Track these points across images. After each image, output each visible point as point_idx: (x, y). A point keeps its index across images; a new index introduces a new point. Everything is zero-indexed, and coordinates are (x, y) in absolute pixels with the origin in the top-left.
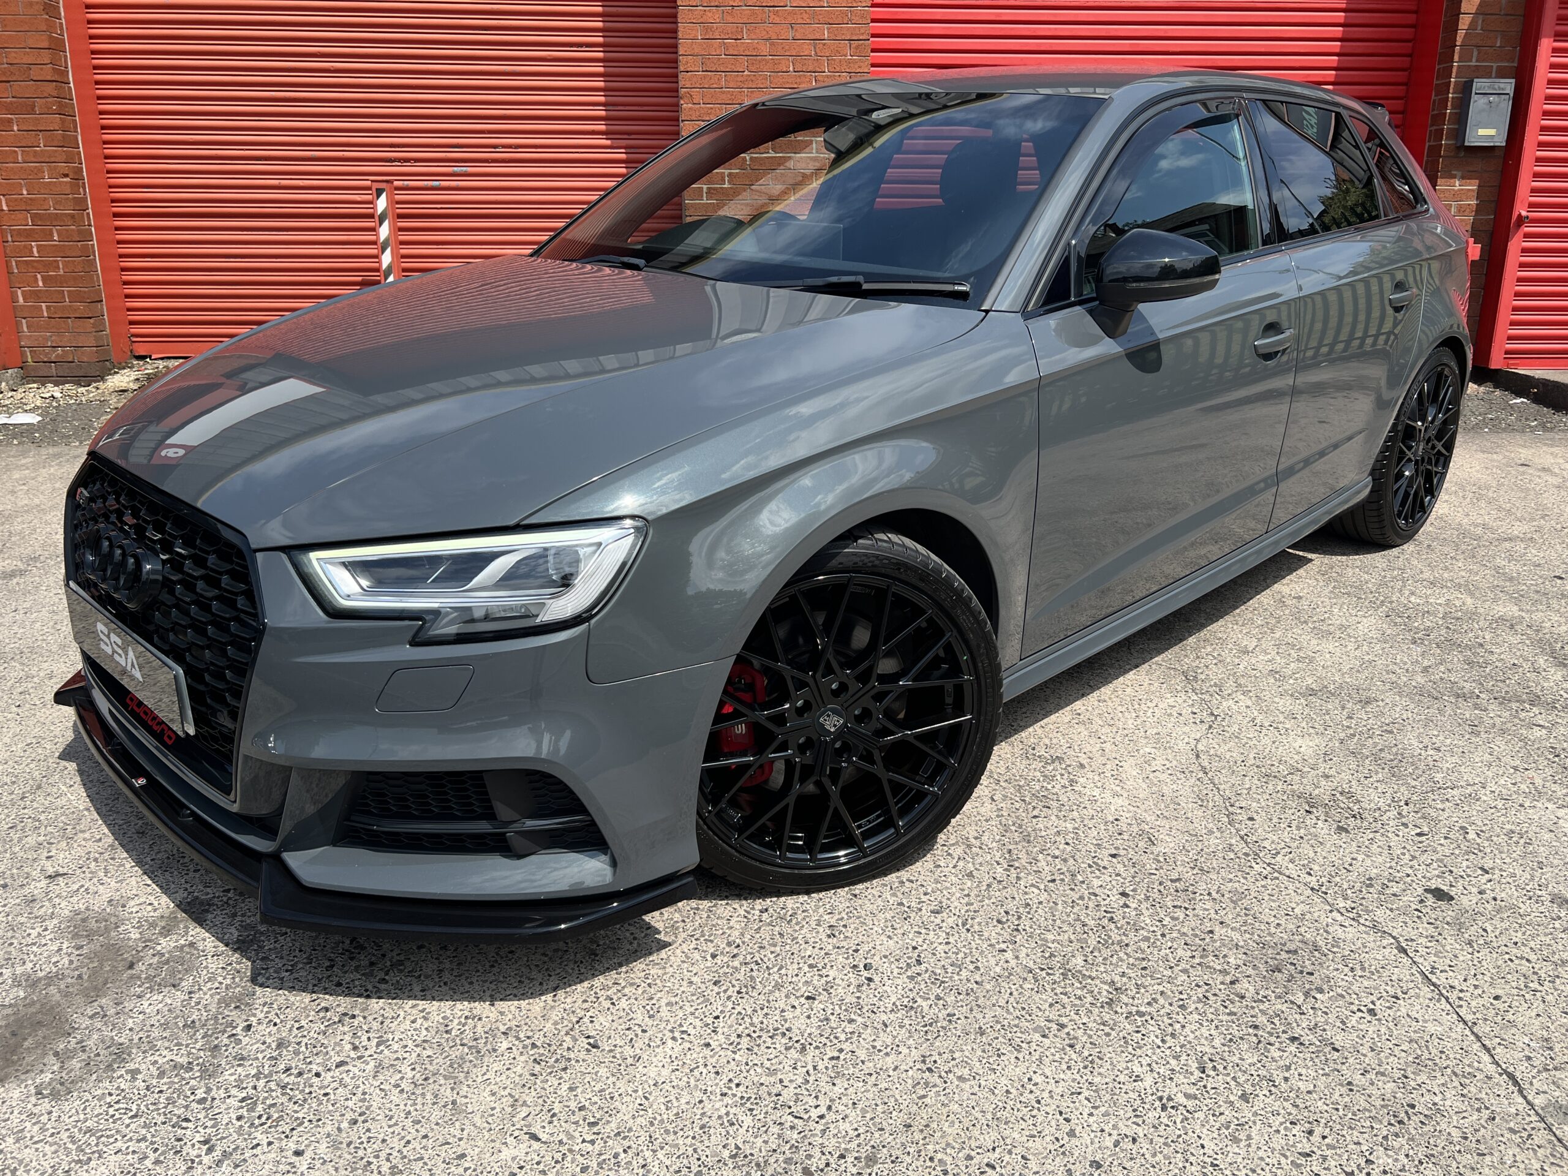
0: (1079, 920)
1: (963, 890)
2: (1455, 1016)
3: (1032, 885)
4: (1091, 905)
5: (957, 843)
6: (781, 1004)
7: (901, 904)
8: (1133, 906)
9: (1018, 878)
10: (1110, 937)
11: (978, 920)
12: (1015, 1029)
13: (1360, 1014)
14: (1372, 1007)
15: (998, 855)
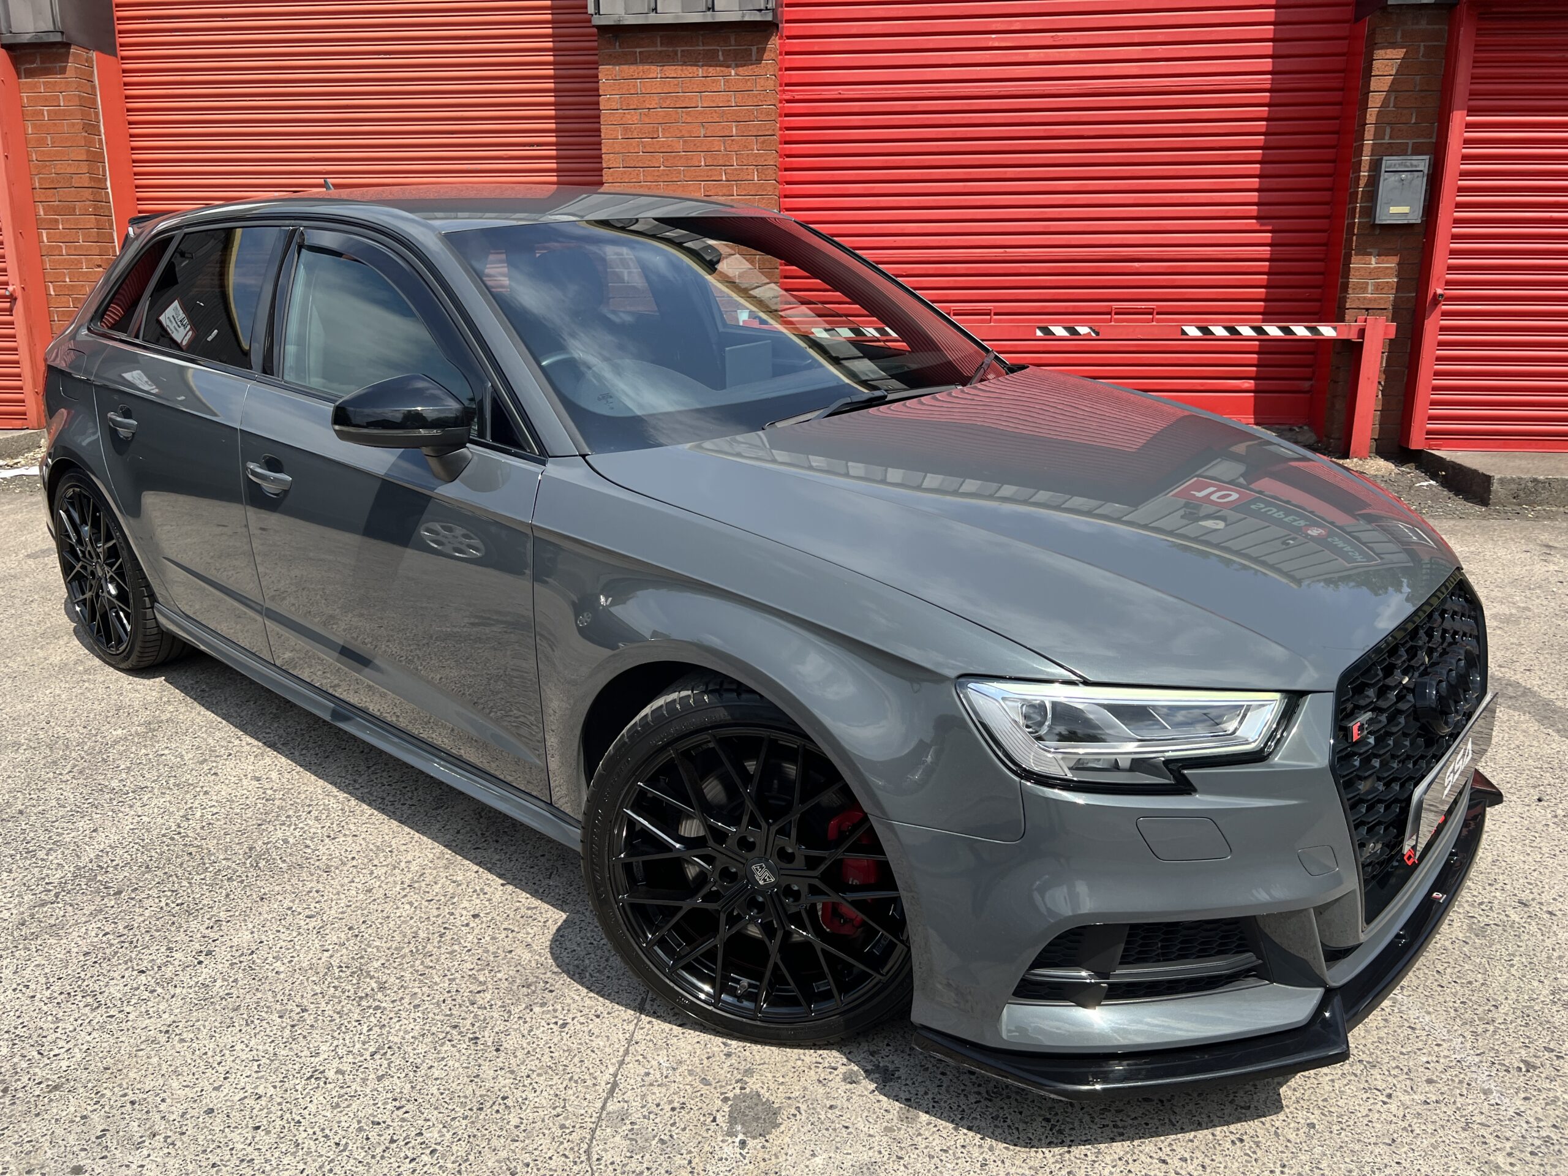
0: (416, 933)
1: (349, 901)
2: (627, 1035)
3: (411, 904)
4: (440, 922)
5: (387, 866)
6: (116, 975)
7: (289, 908)
8: (472, 925)
9: (405, 896)
10: (424, 947)
11: (336, 925)
12: (265, 1009)
13: (552, 1026)
14: (569, 1021)
15: (410, 876)
